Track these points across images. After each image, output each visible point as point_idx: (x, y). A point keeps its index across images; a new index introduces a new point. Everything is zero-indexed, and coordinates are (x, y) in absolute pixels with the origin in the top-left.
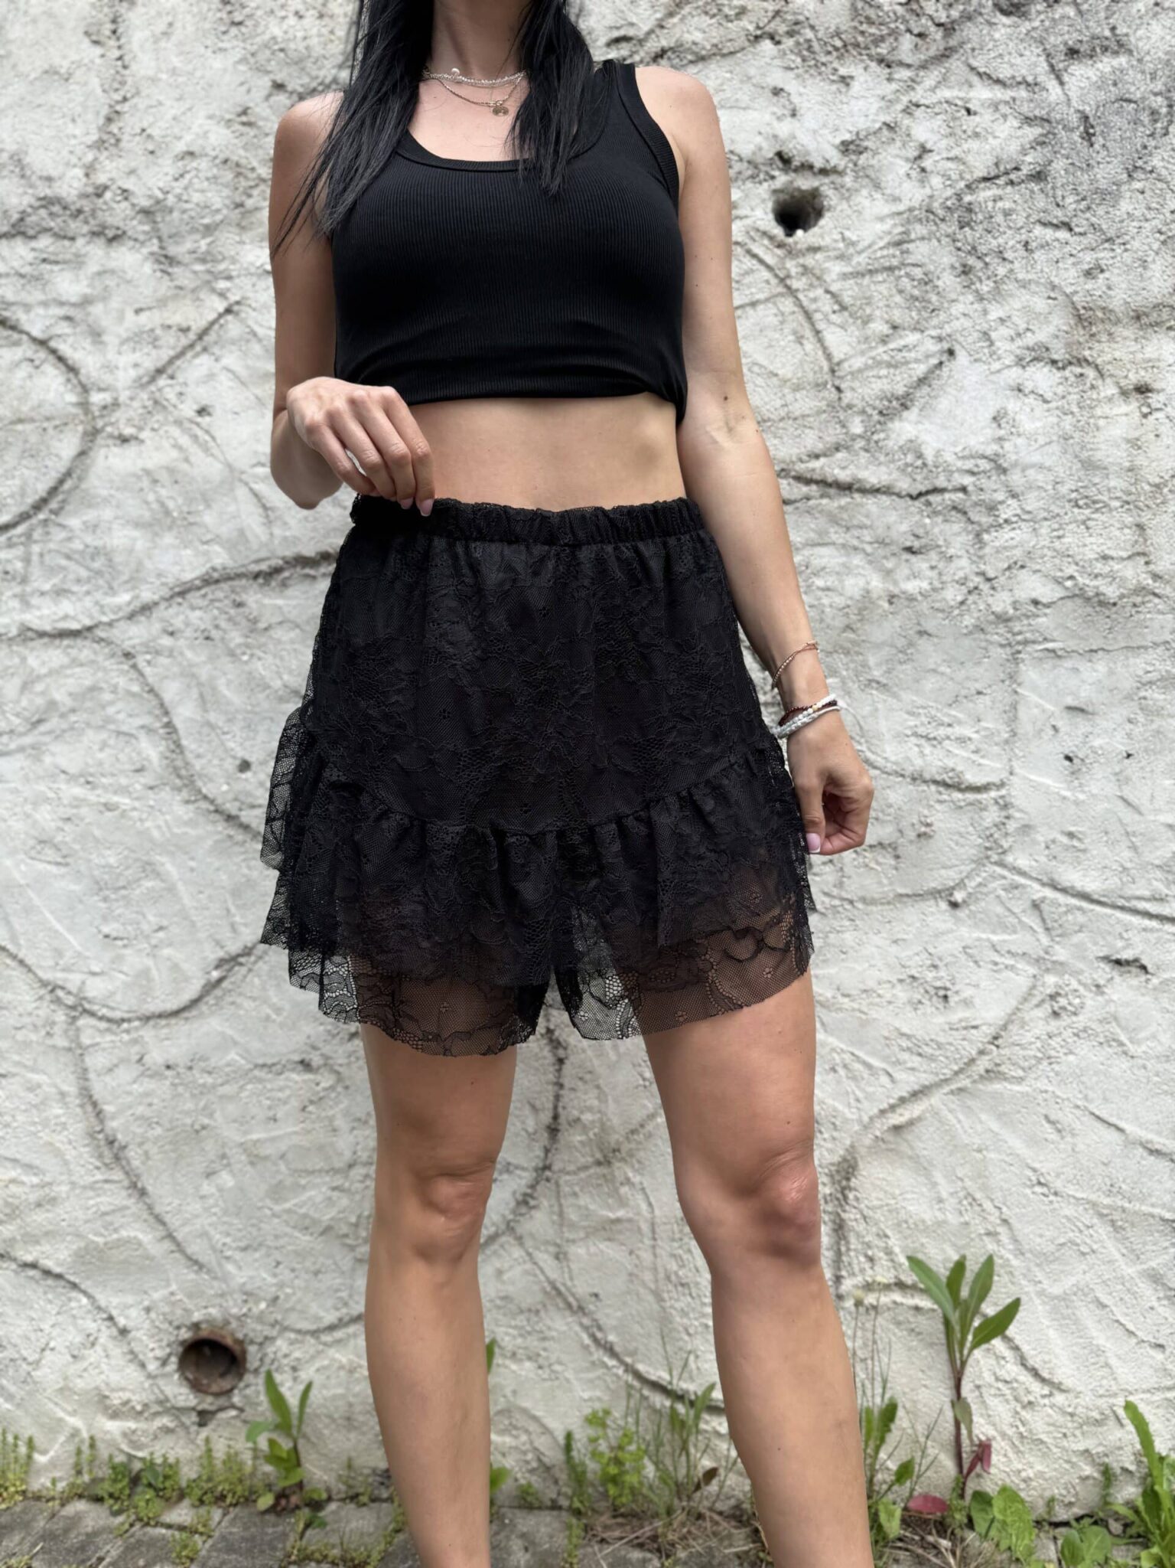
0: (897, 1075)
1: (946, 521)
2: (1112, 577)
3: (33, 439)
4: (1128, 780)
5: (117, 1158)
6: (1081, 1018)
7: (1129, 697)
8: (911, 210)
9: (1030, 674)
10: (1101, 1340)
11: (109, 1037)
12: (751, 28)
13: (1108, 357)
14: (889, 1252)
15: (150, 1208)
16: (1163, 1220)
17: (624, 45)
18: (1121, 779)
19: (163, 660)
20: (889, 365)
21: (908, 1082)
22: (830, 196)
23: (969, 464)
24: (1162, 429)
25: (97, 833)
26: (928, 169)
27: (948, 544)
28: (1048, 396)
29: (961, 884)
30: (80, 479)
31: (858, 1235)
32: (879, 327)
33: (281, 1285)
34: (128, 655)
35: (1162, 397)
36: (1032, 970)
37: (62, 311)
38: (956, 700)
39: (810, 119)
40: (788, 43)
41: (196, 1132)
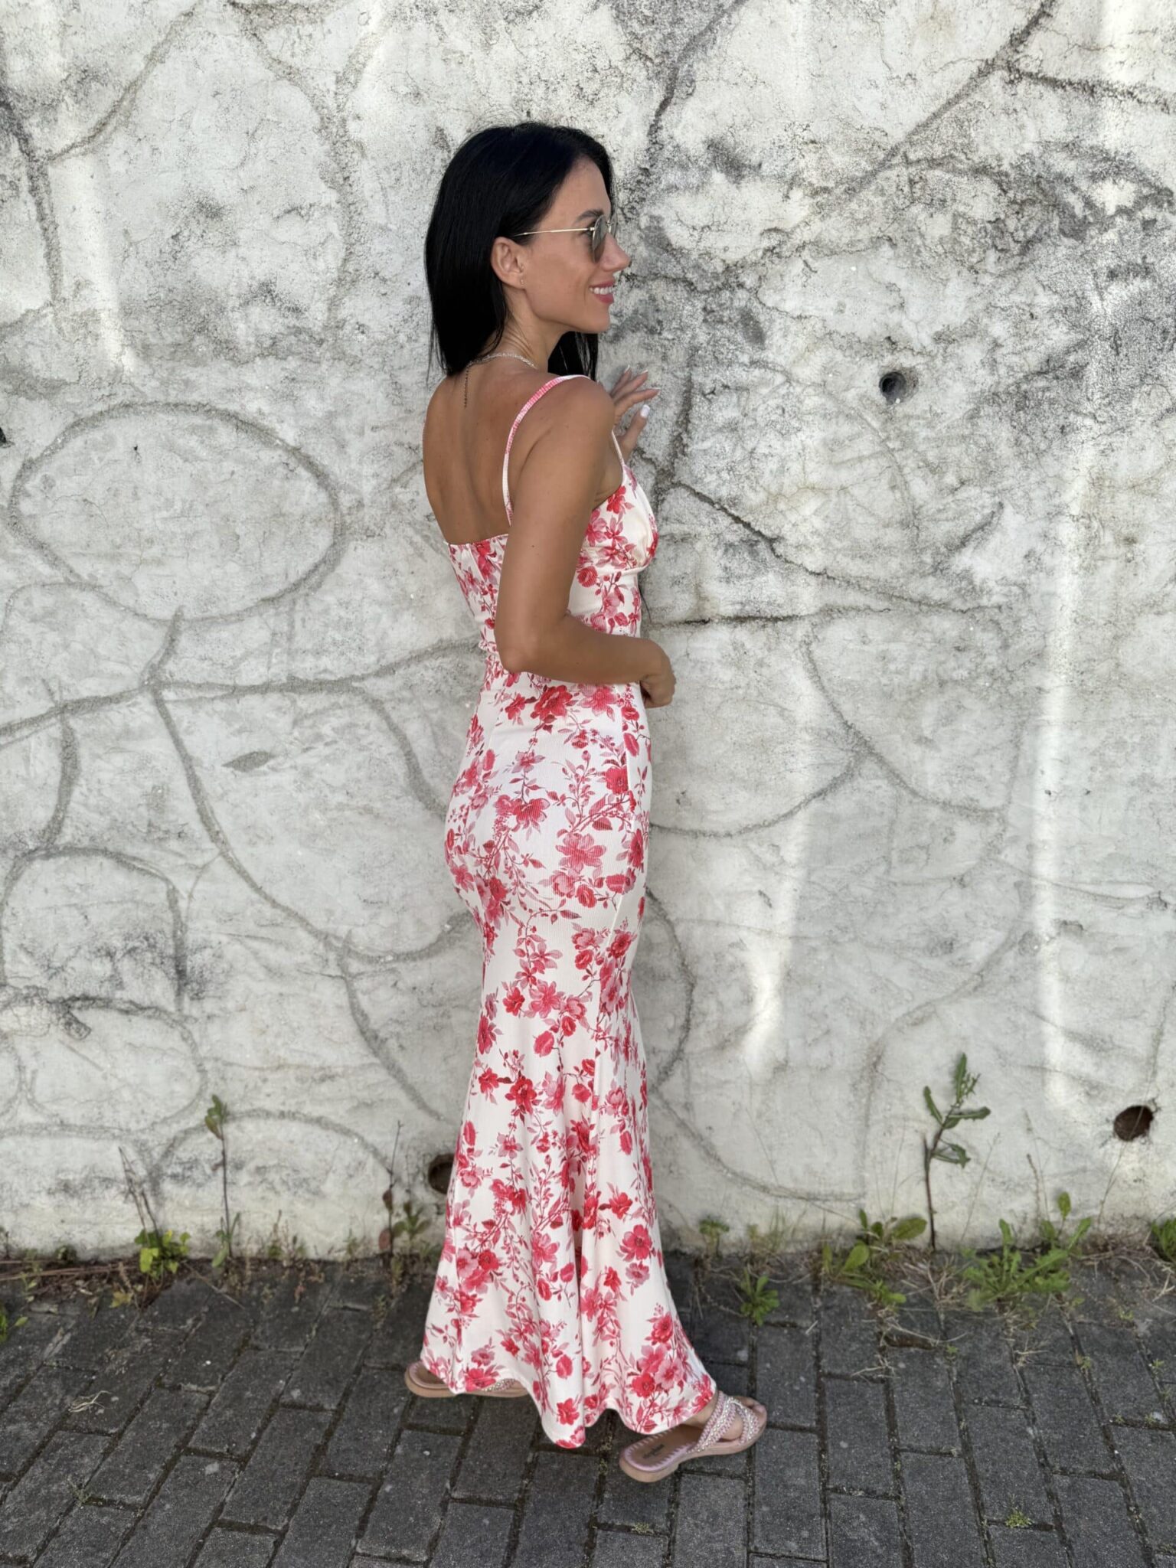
0: (917, 994)
1: (984, 630)
4: (1084, 808)
5: (379, 1048)
7: (1093, 754)
8: (982, 392)
9: (1029, 737)
11: (369, 968)
12: (875, 230)
13: (1109, 514)
15: (404, 1082)
17: (774, 234)
18: (1081, 807)
19: (405, 707)
20: (956, 512)
21: (922, 997)
22: (925, 377)
23: (1006, 590)
24: (1140, 572)
25: (359, 830)
26: (999, 360)
27: (984, 646)
29: (969, 872)
30: (333, 565)
31: (883, 1090)
32: (951, 479)
34: (376, 702)
35: (1142, 547)
36: (1007, 927)
37: (310, 423)
38: (978, 753)
39: (915, 310)
40: (902, 248)
41: (438, 1029)
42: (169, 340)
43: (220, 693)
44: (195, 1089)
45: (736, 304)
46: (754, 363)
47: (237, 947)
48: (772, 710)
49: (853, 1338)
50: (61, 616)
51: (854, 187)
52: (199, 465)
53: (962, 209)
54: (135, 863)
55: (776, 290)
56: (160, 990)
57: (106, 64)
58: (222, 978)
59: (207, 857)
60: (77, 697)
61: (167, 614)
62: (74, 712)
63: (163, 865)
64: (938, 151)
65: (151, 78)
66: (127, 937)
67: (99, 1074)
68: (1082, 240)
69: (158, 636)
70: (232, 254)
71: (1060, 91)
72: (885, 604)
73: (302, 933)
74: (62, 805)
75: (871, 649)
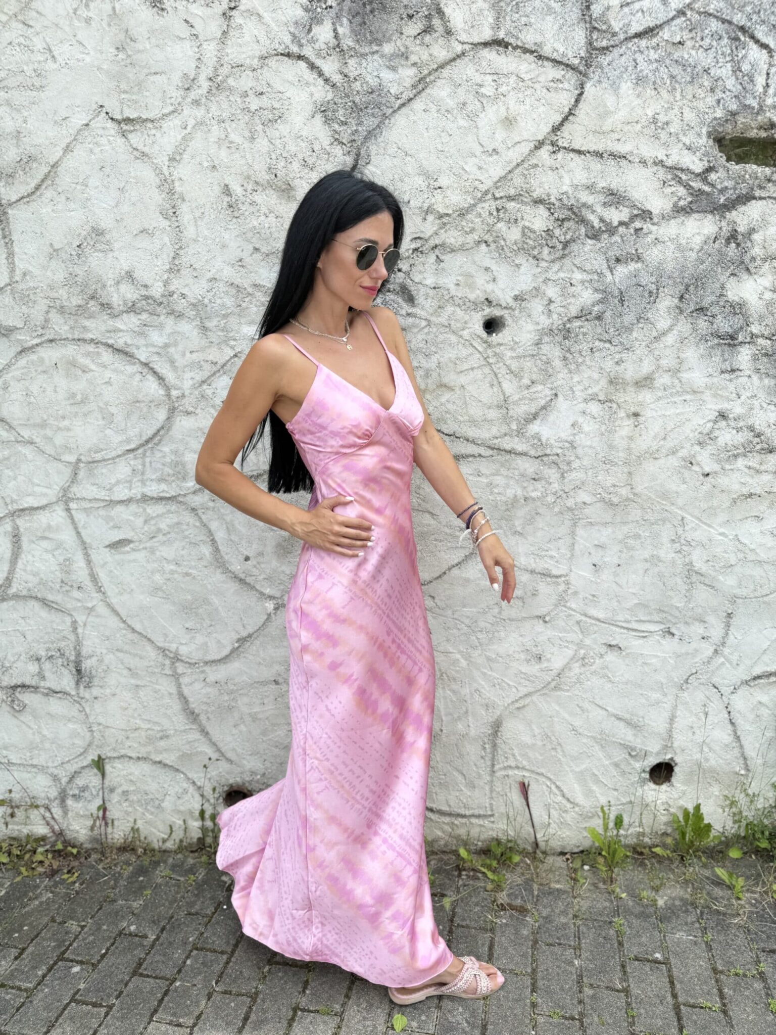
0: (520, 689)
1: (549, 468)
2: (616, 493)
3: (145, 410)
4: (618, 575)
5: (195, 719)
6: (594, 667)
7: (620, 542)
8: (543, 329)
9: (580, 532)
10: (594, 788)
11: (190, 671)
12: (477, 238)
13: (623, 400)
14: (513, 755)
15: (210, 740)
16: (621, 744)
17: (418, 241)
18: (616, 575)
19: (210, 513)
20: (530, 399)
21: (523, 691)
22: (509, 321)
23: (561, 445)
24: (643, 433)
25: (183, 586)
26: (552, 310)
27: (550, 477)
28: (596, 416)
29: (548, 614)
30: (168, 430)
31: (501, 749)
32: (526, 381)
33: (266, 769)
34: (193, 509)
35: (643, 419)
36: (575, 648)
37: (155, 350)
38: (550, 540)
39: (501, 284)
40: (493, 246)
41: (230, 709)
42: (74, 304)
43: (102, 504)
44: (87, 743)
45: (397, 281)
46: (408, 314)
47: (111, 656)
48: (427, 516)
49: (477, 904)
50: (12, 460)
51: (463, 213)
52: (91, 374)
53: (527, 224)
54: (54, 605)
55: (420, 272)
56: (67, 681)
57: (42, 153)
58: (103, 675)
59: (94, 603)
60: (21, 507)
61: (72, 459)
62: (19, 516)
63: (69, 606)
64: (512, 192)
65: (65, 160)
66: (48, 650)
67: (31, 731)
68: (599, 240)
69: (67, 472)
70: (110, 255)
71: (583, 157)
72: (491, 452)
73: (149, 648)
74: (12, 571)
75: (484, 480)
